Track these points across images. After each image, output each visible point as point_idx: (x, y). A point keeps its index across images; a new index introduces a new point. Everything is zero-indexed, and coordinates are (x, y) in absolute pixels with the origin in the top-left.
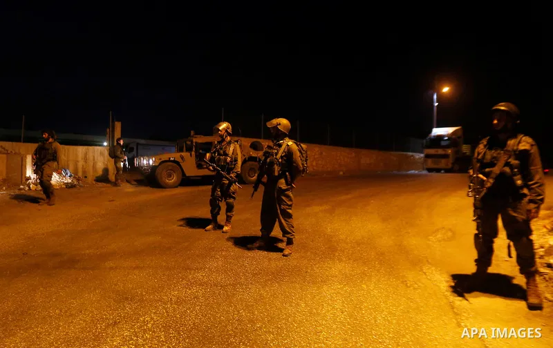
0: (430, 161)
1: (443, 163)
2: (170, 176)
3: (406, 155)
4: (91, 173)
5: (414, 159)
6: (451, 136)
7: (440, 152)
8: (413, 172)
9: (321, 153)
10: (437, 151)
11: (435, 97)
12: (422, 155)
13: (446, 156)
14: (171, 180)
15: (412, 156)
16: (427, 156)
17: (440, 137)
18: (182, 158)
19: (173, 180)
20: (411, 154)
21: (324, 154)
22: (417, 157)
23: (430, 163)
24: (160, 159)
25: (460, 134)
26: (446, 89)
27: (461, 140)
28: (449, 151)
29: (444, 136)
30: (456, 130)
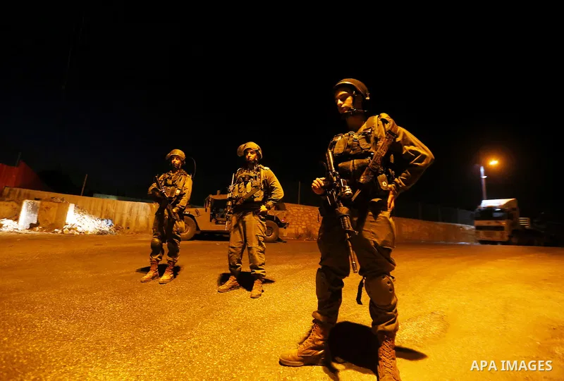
0: (481, 232)
1: (497, 235)
3: (454, 226)
4: (134, 225)
5: (464, 230)
6: (503, 209)
7: (493, 223)
8: (463, 243)
10: (489, 223)
11: (482, 170)
12: (473, 227)
13: (500, 228)
15: (461, 227)
16: (478, 228)
17: (491, 209)
18: (197, 213)
20: (460, 225)
22: (467, 228)
23: (482, 235)
25: (515, 206)
26: (494, 163)
27: (517, 212)
28: (504, 223)
29: (496, 207)
30: (510, 202)
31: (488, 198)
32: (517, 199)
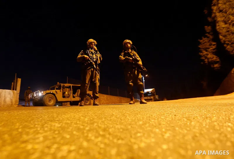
2: (50, 101)
6: (151, 92)
7: (149, 98)
9: (107, 98)
10: (148, 98)
14: (51, 103)
17: (148, 93)
18: (56, 92)
19: (52, 102)
20: (138, 99)
21: (108, 98)
24: (46, 92)
25: (154, 91)
26: (146, 76)
27: (155, 93)
28: (152, 98)
29: (149, 92)
30: (153, 90)
31: (146, 89)
32: (155, 89)
